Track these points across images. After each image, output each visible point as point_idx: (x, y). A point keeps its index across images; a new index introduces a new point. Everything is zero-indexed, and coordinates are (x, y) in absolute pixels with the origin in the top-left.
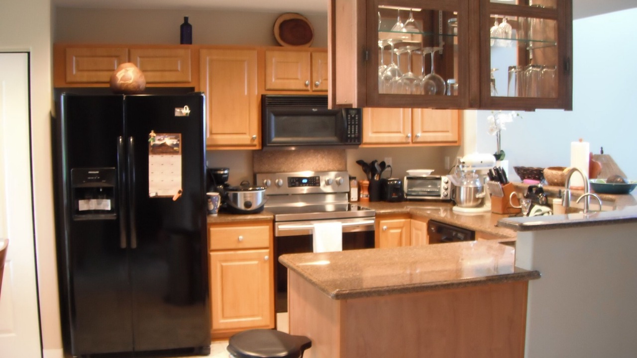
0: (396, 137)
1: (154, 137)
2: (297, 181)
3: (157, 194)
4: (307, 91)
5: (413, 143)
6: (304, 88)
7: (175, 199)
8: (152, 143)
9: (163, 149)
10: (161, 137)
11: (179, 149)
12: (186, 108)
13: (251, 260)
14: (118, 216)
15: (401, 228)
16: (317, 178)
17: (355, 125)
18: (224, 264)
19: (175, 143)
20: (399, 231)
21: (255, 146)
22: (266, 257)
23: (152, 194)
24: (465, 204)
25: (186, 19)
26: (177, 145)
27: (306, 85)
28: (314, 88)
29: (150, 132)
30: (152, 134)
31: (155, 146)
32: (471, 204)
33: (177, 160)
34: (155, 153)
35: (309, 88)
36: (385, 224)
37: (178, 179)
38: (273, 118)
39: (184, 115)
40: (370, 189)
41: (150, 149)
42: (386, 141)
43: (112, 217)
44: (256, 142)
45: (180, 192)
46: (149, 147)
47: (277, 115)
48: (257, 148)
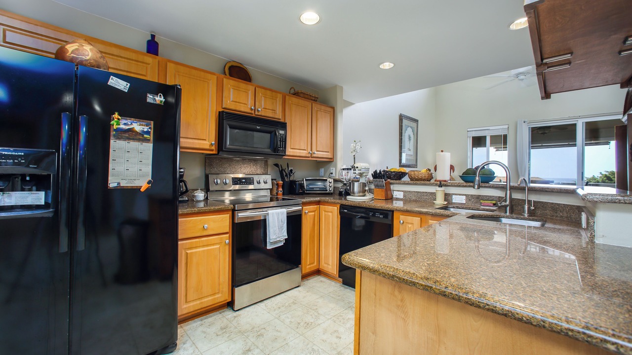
0: (303, 153)
1: (119, 119)
2: (238, 180)
3: (119, 184)
4: (252, 114)
5: (311, 157)
6: (250, 111)
7: (142, 190)
8: (115, 127)
9: (130, 135)
10: (129, 121)
11: (151, 137)
12: (160, 95)
13: (214, 244)
14: (56, 213)
15: (314, 211)
16: (252, 179)
17: (283, 141)
18: (188, 252)
19: (146, 130)
20: (314, 213)
21: (212, 150)
22: (227, 241)
23: (112, 184)
24: (357, 195)
25: (153, 36)
26: (148, 133)
27: (251, 109)
28: (256, 113)
29: (114, 114)
30: (116, 115)
31: (119, 130)
32: (361, 194)
33: (148, 148)
34: (118, 138)
35: (253, 112)
36: (306, 209)
37: (148, 169)
38: (228, 129)
39: (158, 102)
40: (283, 187)
41: (113, 133)
42: (298, 155)
43: (48, 213)
44: (213, 148)
45: (149, 183)
46: (112, 130)
47: (232, 127)
48: (214, 152)
